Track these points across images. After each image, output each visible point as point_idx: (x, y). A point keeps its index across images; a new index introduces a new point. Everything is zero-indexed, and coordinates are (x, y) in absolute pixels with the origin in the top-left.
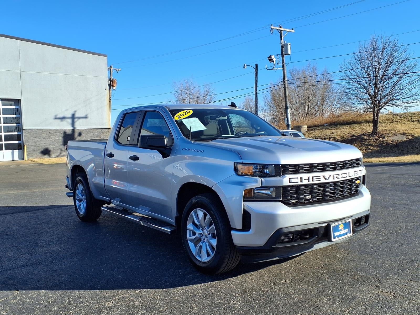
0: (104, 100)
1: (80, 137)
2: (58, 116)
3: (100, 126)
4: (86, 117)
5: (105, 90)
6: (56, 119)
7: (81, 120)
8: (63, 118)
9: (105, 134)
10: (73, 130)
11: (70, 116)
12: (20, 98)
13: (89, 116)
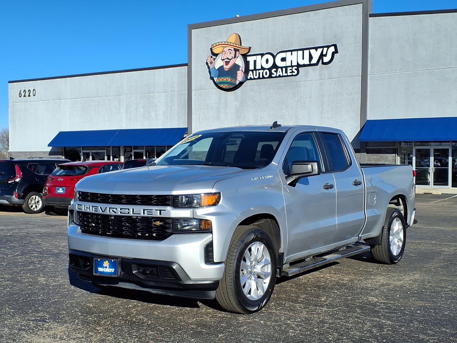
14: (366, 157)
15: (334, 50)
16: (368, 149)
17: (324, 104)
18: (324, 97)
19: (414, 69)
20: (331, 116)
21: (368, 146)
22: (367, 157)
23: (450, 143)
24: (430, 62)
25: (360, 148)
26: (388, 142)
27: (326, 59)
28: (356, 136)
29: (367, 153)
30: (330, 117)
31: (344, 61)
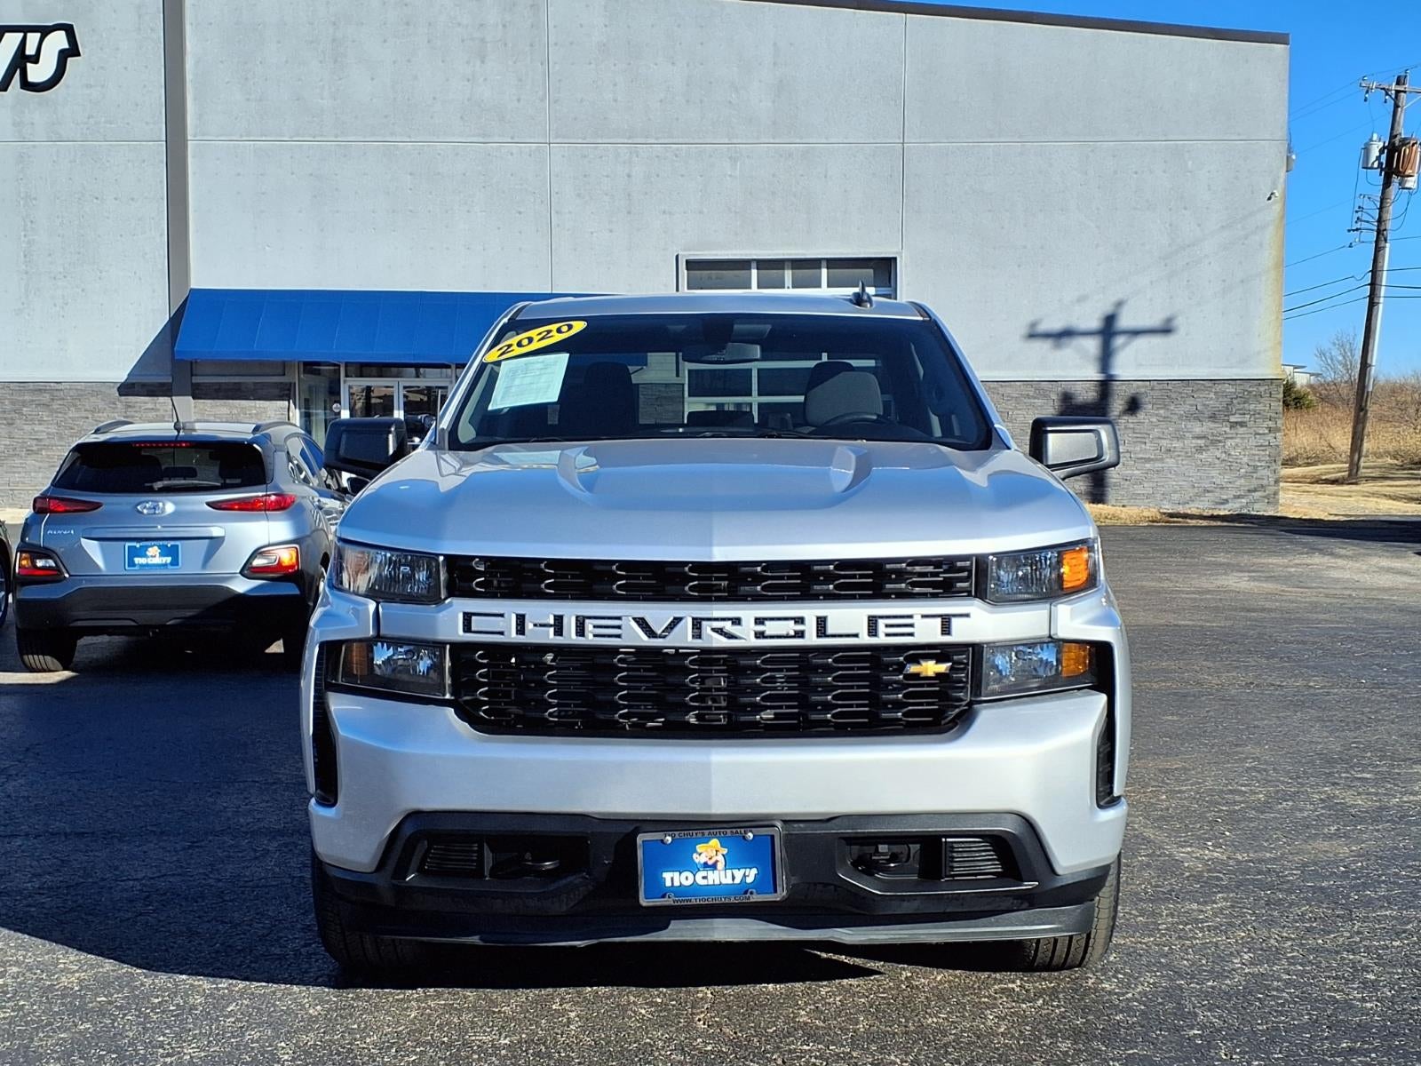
0: (1261, 245)
1: (1131, 419)
2: (1044, 327)
3: (1231, 367)
4: (1166, 330)
5: (1269, 199)
6: (1033, 339)
7: (1141, 342)
8: (1066, 334)
9: (1252, 407)
10: (1105, 386)
11: (1095, 323)
12: (894, 253)
13: (1179, 322)
14: (193, 410)
15: (66, 46)
16: (198, 384)
17: (33, 226)
18: (34, 202)
19: (336, 137)
20: (62, 270)
21: (196, 375)
22: (196, 410)
23: (449, 370)
24: (386, 117)
25: (171, 381)
26: (261, 363)
27: (37, 73)
28: (154, 340)
29: (194, 398)
30: (60, 273)
31: (103, 86)
